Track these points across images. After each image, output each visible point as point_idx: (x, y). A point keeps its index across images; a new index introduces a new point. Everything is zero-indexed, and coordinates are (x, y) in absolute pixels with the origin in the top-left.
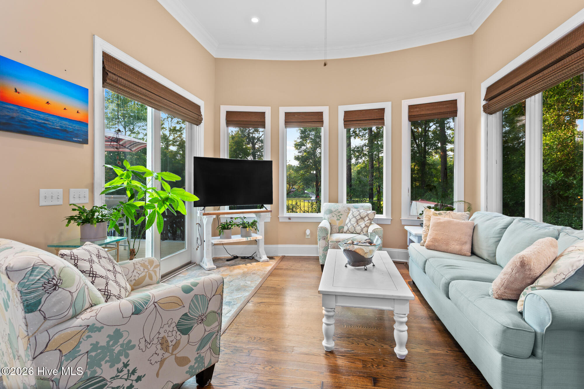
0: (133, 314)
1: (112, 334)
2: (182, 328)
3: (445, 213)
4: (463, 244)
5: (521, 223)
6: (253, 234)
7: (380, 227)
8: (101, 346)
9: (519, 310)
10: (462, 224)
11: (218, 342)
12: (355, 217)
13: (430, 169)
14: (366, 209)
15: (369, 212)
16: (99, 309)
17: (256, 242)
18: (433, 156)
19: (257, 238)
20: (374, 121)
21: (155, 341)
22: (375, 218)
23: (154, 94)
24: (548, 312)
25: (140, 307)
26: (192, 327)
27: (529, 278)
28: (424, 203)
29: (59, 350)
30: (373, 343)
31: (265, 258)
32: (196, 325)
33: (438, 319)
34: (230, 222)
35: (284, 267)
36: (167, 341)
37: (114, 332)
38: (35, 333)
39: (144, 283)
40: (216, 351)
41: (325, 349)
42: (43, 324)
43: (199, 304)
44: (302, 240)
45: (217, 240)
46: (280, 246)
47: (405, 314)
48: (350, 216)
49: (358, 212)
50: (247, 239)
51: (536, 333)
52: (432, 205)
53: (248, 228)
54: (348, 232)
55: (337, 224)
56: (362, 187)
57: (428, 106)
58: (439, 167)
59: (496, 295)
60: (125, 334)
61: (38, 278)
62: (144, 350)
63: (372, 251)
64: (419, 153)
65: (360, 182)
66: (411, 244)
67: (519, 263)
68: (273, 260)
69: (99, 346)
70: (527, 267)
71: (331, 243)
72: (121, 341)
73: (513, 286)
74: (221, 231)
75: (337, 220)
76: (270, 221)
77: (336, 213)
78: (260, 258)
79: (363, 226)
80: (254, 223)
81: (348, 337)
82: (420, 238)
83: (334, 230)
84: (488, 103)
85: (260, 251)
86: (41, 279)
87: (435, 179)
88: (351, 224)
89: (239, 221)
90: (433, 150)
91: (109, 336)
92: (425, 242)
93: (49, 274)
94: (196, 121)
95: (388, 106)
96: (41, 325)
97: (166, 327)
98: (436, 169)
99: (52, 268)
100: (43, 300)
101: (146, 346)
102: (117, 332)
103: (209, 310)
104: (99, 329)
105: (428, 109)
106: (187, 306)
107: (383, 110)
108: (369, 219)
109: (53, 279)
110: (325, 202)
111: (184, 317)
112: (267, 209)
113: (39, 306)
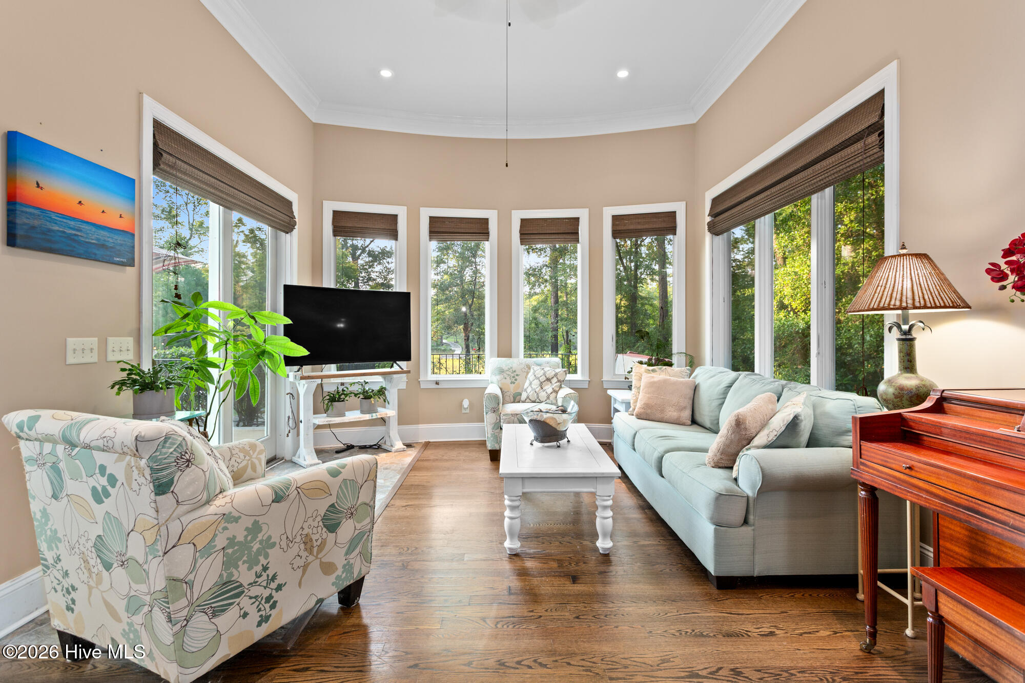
0: (273, 501)
1: (251, 527)
2: (329, 523)
3: (660, 369)
4: (682, 410)
5: (747, 379)
6: (380, 409)
7: (573, 392)
8: (238, 542)
9: (734, 476)
10: (681, 382)
11: (369, 545)
12: (538, 378)
13: (643, 305)
14: (555, 366)
15: (558, 370)
16: (233, 495)
17: (383, 421)
18: (648, 284)
19: (387, 414)
20: (564, 235)
21: (298, 539)
22: (566, 379)
23: (226, 184)
24: (759, 472)
25: (281, 493)
26: (340, 522)
27: (745, 439)
28: (633, 356)
29: (194, 544)
30: (569, 541)
31: (399, 445)
32: (345, 520)
33: (650, 508)
34: (343, 390)
35: (432, 457)
36: (311, 540)
37: (253, 525)
38: (167, 520)
39: (245, 477)
40: (367, 557)
41: (508, 552)
42: (175, 509)
43: (348, 491)
44: (457, 416)
45: (322, 419)
46: (421, 426)
47: (610, 496)
48: (531, 376)
49: (543, 371)
50: (372, 416)
51: (748, 497)
52: (645, 359)
53: (372, 399)
54: (528, 400)
55: (512, 389)
56: (541, 332)
57: (638, 218)
58: (657, 303)
59: (712, 463)
60: (265, 528)
61: (171, 450)
62: (285, 550)
63: (565, 421)
64: (628, 280)
65: (536, 324)
66: (616, 414)
67: (734, 423)
68: (413, 449)
69: (236, 541)
70: (743, 427)
71: (504, 417)
72: (260, 536)
73: (729, 450)
74: (330, 404)
75: (511, 383)
76: (405, 388)
77: (510, 373)
78: (392, 446)
79: (550, 390)
80: (381, 392)
81: (537, 537)
82: (628, 405)
83: (507, 398)
84: (713, 220)
85: (391, 435)
86: (174, 453)
87: (651, 322)
88: (533, 389)
89: (357, 388)
90: (647, 275)
91: (247, 529)
92: (634, 409)
93: (182, 446)
94: (286, 226)
95: (583, 214)
96: (174, 511)
97: (310, 521)
98: (651, 305)
99: (184, 439)
100: (176, 479)
101: (288, 545)
102: (256, 523)
103: (359, 502)
104: (236, 520)
105: (638, 223)
106: (334, 493)
107: (577, 219)
108: (559, 381)
109: (186, 453)
110: (491, 356)
111: (331, 509)
112: (402, 369)
113: (171, 487)
